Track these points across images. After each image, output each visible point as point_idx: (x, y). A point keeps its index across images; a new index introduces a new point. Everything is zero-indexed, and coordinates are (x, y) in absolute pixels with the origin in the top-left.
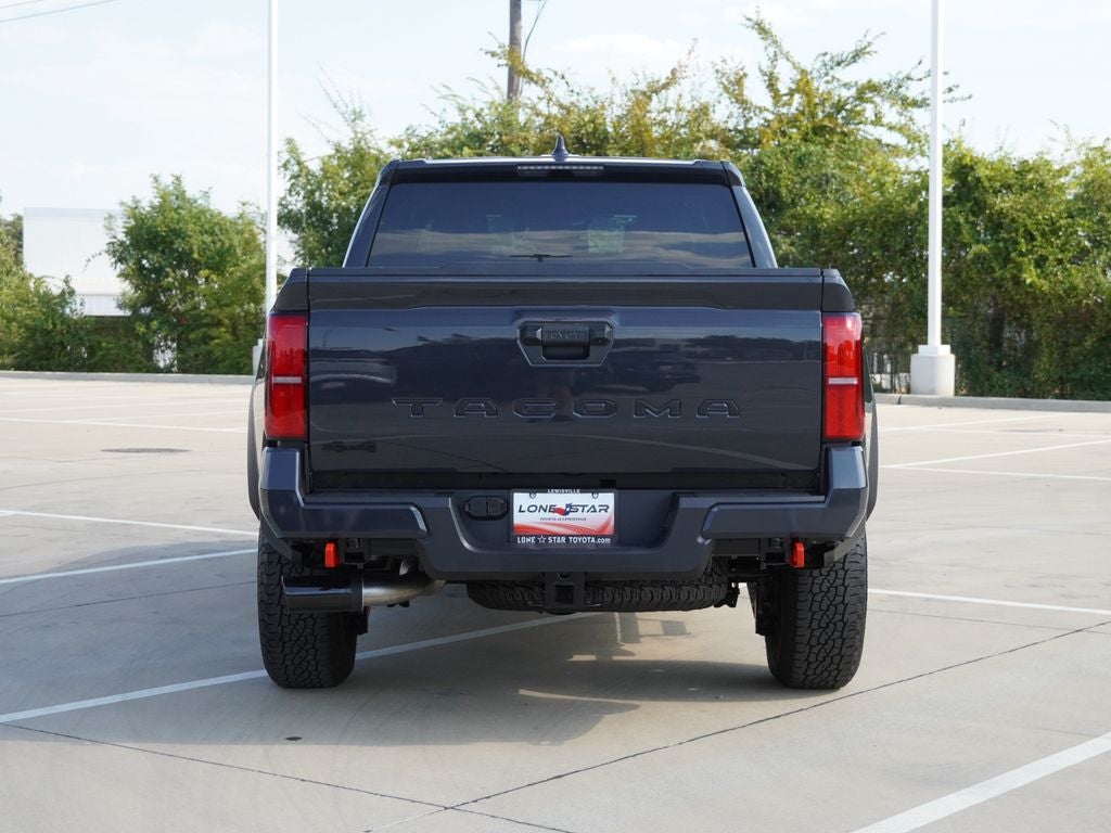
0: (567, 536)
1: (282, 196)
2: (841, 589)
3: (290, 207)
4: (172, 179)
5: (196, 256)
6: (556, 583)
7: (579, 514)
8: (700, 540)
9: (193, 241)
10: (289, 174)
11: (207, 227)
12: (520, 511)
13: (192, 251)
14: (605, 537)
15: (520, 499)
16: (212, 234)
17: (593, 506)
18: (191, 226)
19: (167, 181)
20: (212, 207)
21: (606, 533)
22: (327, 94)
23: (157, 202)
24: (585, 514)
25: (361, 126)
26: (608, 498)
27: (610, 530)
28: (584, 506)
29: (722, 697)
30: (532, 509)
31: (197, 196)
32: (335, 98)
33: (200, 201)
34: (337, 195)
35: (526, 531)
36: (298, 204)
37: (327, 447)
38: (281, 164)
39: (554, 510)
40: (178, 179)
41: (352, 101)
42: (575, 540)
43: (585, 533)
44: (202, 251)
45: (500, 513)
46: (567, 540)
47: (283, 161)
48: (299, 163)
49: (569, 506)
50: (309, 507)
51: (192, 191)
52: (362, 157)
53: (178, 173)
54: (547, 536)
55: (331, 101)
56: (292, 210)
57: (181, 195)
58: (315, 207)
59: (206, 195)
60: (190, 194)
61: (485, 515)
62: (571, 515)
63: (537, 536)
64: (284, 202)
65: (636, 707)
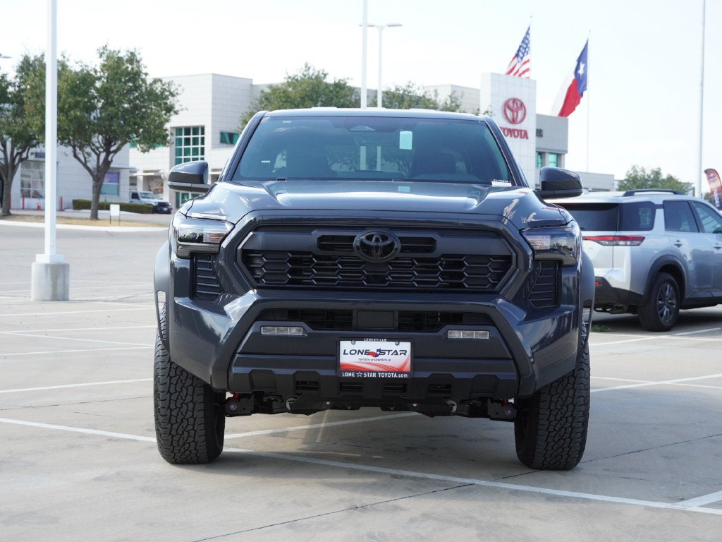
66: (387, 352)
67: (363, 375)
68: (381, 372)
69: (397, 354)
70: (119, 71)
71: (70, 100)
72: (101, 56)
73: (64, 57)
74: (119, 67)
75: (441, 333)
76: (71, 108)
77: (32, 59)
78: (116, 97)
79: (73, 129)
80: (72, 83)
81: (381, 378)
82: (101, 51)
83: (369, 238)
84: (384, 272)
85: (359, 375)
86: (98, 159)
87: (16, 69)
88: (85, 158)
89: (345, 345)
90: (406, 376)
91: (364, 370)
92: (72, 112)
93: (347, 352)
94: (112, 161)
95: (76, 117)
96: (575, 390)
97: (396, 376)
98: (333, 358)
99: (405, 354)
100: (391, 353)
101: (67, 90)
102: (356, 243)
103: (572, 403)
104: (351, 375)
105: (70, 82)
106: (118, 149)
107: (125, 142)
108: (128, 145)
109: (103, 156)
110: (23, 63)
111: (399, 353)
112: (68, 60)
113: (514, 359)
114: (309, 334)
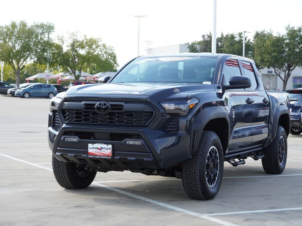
66: (104, 148)
67: (95, 157)
68: (102, 156)
69: (107, 149)
70: (293, 36)
71: (272, 49)
72: (287, 30)
73: (271, 31)
74: (293, 34)
75: (123, 141)
76: (272, 52)
77: (259, 33)
78: (291, 47)
79: (273, 61)
80: (273, 42)
81: (101, 158)
82: (287, 28)
83: (100, 104)
84: (105, 118)
85: (94, 157)
86: (285, 73)
87: (253, 37)
88: (279, 73)
89: (90, 145)
90: (110, 158)
91: (96, 155)
92: (272, 54)
93: (91, 148)
94: (290, 74)
95: (274, 56)
96: (195, 167)
97: (106, 158)
98: (86, 150)
99: (110, 149)
100: (105, 149)
101: (271, 45)
102: (96, 106)
103: (194, 172)
104: (92, 157)
105: (272, 41)
106: (294, 69)
107: (296, 66)
108: (298, 66)
109: (287, 72)
110: (256, 34)
111: (108, 149)
112: (272, 32)
113: (152, 152)
114: (79, 141)
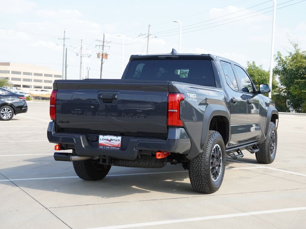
0: (110, 147)
1: (276, 66)
2: (200, 167)
3: (278, 69)
4: (252, 62)
5: (256, 81)
6: (102, 158)
7: (113, 142)
8: (134, 149)
9: (256, 77)
10: (277, 60)
11: (260, 74)
12: (100, 140)
13: (255, 80)
14: (118, 147)
15: (101, 137)
16: (261, 76)
17: (116, 140)
18: (255, 74)
19: (251, 63)
20: (262, 69)
21: (119, 147)
22: (289, 40)
23: (247, 68)
24: (114, 142)
25: (297, 48)
26: (120, 138)
27: (120, 146)
28: (114, 140)
29: (175, 192)
30: (103, 139)
31: (258, 66)
32: (291, 41)
33: (259, 68)
34: (289, 66)
35: (102, 145)
36: (280, 68)
37: (60, 122)
38: (275, 58)
39: (108, 140)
40: (254, 62)
41: (295, 42)
42: (112, 148)
43: (114, 146)
44: (258, 80)
45: (96, 140)
46: (110, 148)
47: (276, 57)
48: (280, 58)
49: (111, 139)
50: (54, 136)
51: (257, 65)
52: (297, 56)
53: (254, 61)
54: (105, 146)
55: (290, 42)
56: (279, 70)
57: (254, 66)
58: (285, 69)
59: (261, 66)
60: (256, 66)
61: (92, 140)
62: (111, 142)
63: (104, 146)
64: (276, 68)
65: (150, 192)
